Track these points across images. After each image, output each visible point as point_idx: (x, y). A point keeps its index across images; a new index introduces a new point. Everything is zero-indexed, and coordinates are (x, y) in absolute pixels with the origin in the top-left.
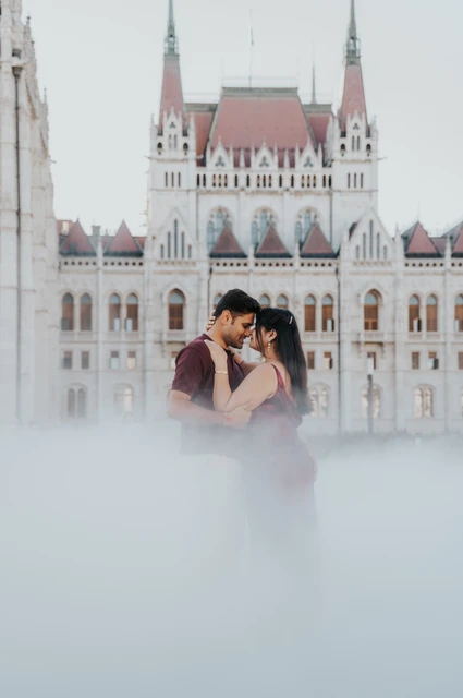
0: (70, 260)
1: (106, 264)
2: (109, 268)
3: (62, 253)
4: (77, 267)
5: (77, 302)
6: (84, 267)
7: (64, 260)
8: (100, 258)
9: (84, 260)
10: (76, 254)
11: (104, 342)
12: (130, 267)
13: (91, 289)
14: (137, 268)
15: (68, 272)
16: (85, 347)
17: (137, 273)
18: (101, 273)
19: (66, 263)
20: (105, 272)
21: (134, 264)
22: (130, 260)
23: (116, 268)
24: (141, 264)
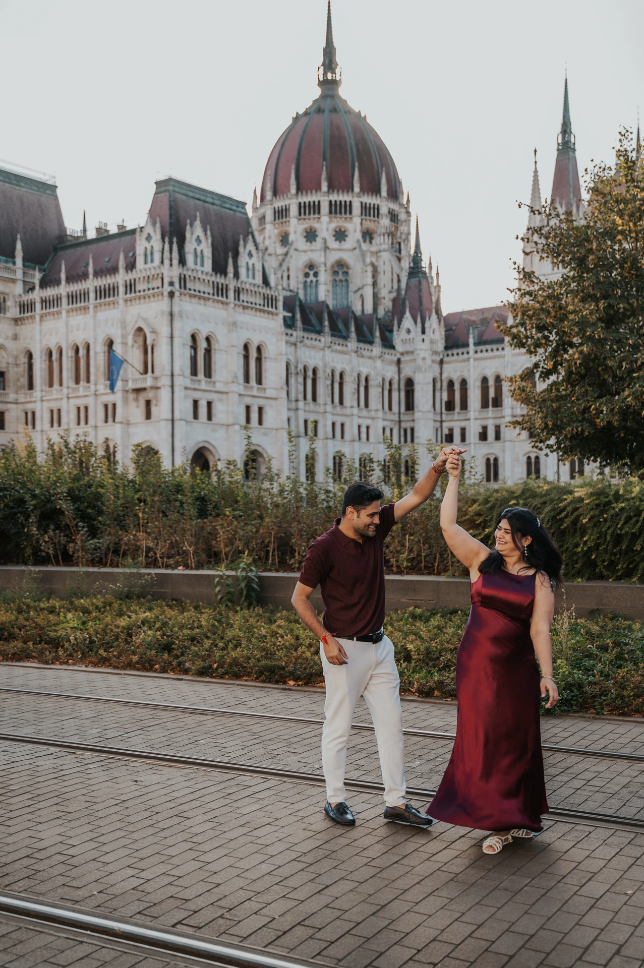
0: (450, 352)
1: (476, 352)
2: (479, 355)
3: (447, 348)
4: (456, 357)
5: (457, 387)
6: (461, 357)
7: (446, 353)
8: (472, 348)
9: (460, 351)
10: (457, 346)
11: (476, 419)
12: (496, 353)
13: (466, 375)
14: (500, 353)
15: (449, 362)
16: (463, 424)
17: (499, 357)
18: (472, 360)
19: (448, 355)
20: (475, 359)
21: (498, 349)
22: (495, 347)
23: (484, 354)
24: (503, 349)
